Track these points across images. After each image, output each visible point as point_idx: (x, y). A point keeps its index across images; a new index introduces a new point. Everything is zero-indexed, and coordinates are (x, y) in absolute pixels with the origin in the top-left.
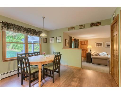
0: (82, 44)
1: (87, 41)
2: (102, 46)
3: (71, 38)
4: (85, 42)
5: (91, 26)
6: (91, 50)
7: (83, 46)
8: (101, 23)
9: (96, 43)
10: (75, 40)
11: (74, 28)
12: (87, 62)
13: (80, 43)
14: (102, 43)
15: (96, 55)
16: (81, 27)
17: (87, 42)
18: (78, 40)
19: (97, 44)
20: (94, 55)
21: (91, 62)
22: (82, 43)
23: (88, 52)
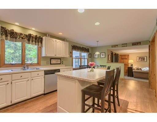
0: (122, 59)
1: (129, 55)
2: (145, 61)
3: (112, 53)
4: (126, 56)
5: (132, 45)
6: (132, 65)
7: (123, 60)
8: (141, 43)
9: (138, 57)
10: (115, 54)
11: (117, 46)
12: (128, 76)
13: (120, 58)
14: (145, 57)
15: (138, 69)
16: (124, 45)
17: (127, 57)
18: (118, 54)
19: (140, 58)
20: (135, 69)
21: (133, 76)
22: (122, 57)
23: (130, 66)
